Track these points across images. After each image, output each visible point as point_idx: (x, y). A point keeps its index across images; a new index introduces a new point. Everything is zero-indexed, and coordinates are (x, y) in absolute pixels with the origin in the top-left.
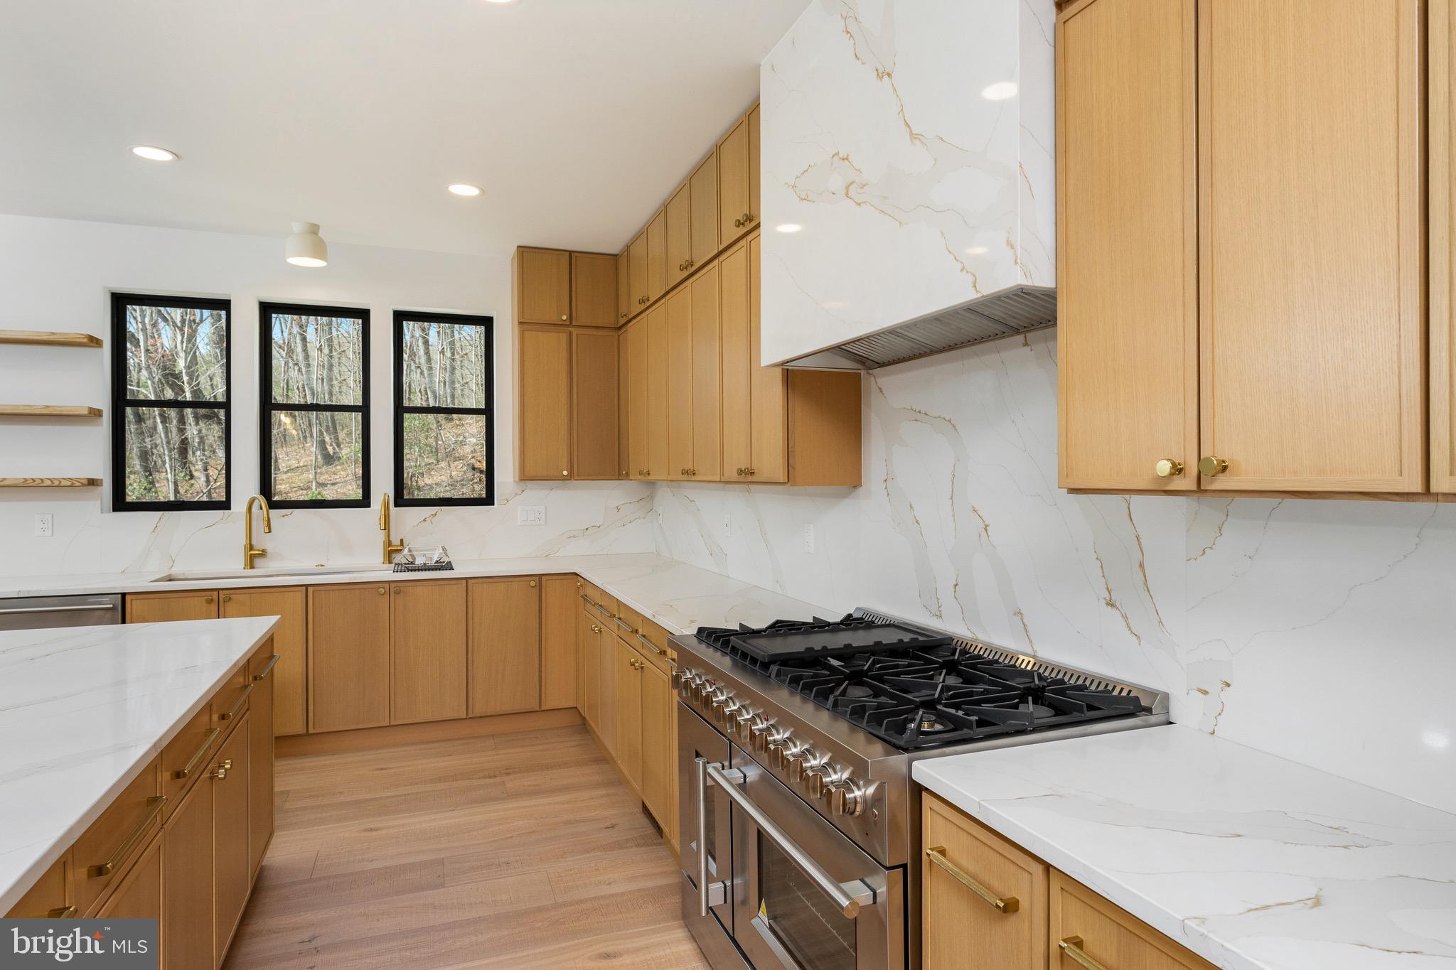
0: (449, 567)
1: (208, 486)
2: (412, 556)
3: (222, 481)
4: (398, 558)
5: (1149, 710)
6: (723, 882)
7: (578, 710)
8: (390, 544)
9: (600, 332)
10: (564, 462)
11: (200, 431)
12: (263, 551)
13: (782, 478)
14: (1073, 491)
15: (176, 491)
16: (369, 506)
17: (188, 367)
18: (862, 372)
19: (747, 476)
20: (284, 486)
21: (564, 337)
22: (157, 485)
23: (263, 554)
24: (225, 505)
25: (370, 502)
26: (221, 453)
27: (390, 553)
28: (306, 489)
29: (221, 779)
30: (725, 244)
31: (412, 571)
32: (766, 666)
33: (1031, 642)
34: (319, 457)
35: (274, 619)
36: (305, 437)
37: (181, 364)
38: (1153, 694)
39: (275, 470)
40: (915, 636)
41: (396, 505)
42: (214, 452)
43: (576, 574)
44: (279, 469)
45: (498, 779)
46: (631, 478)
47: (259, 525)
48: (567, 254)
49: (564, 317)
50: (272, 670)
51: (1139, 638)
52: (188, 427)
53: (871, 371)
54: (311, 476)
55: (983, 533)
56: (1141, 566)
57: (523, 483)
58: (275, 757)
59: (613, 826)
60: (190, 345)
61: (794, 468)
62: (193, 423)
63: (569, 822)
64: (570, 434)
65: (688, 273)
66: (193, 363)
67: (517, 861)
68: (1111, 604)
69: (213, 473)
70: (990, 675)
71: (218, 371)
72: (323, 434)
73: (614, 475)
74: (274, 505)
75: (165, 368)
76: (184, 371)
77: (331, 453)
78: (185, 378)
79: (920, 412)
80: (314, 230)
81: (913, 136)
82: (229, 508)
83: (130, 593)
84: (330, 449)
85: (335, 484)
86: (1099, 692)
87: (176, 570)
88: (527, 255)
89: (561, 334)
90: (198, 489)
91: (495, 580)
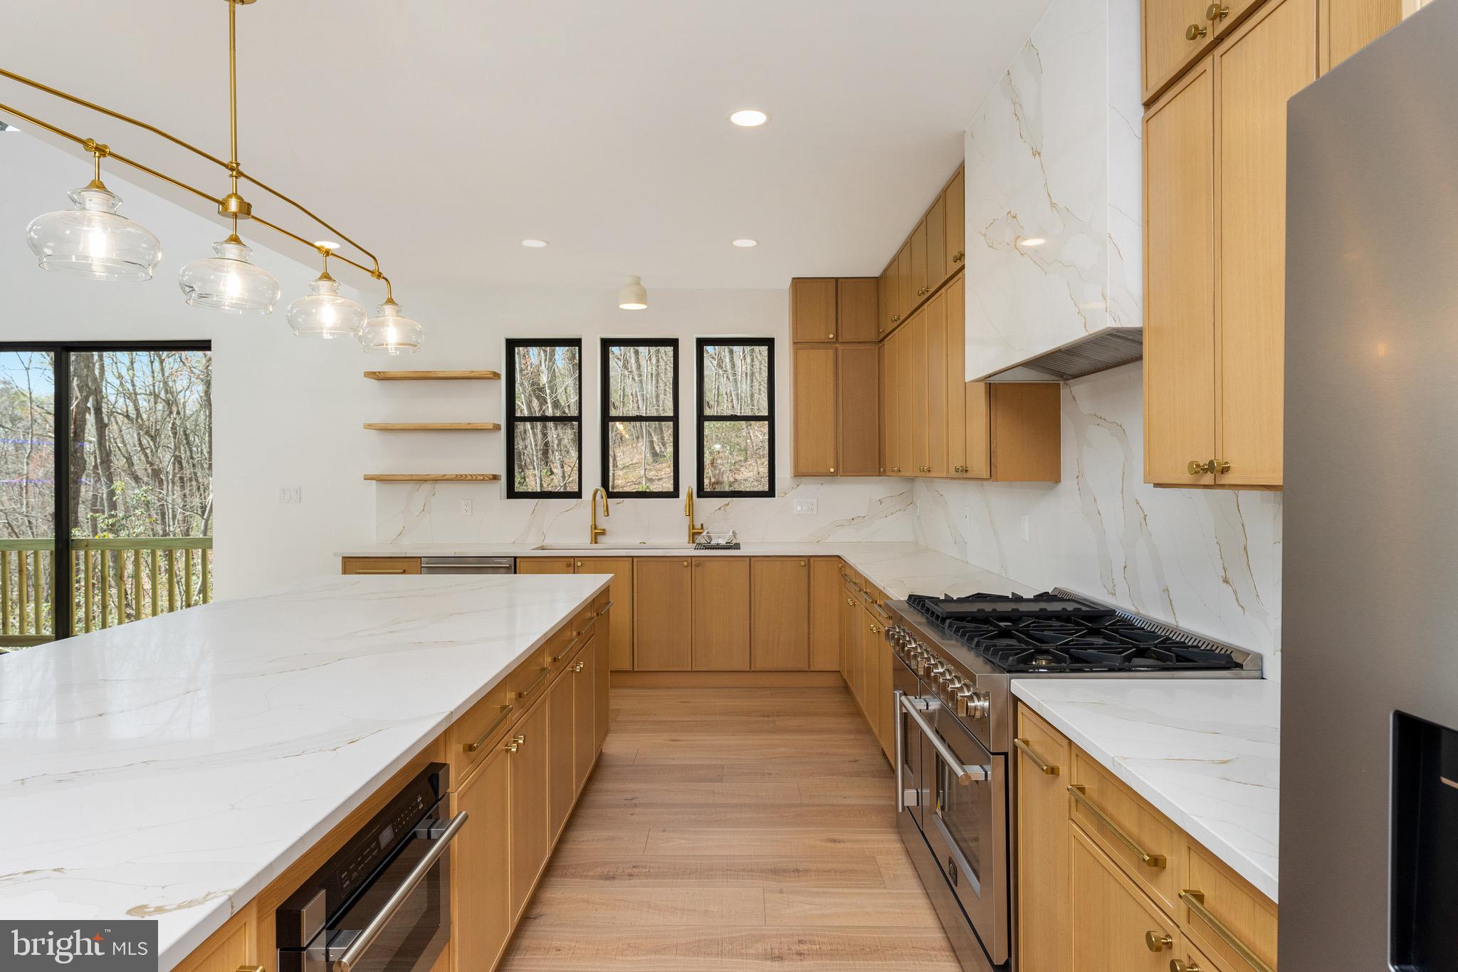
0: (737, 546)
1: (564, 481)
2: (710, 538)
3: (575, 476)
4: (701, 539)
5: (1239, 666)
6: (917, 790)
7: (841, 675)
8: (693, 528)
9: (862, 347)
10: (831, 461)
11: (558, 435)
12: (603, 530)
13: (986, 475)
14: (1157, 485)
15: (541, 486)
16: (678, 497)
17: (550, 382)
18: (1061, 383)
19: (963, 473)
20: (620, 481)
21: (831, 352)
22: (527, 480)
23: (603, 533)
24: (578, 495)
25: (679, 494)
26: (574, 454)
27: (694, 534)
28: (638, 484)
29: (577, 672)
30: (949, 275)
31: (708, 549)
32: (944, 620)
33: (1174, 614)
34: (648, 455)
35: (608, 576)
36: (637, 438)
37: (544, 379)
38: (1246, 654)
39: (614, 467)
40: (1079, 606)
41: (699, 496)
42: (568, 452)
43: (838, 556)
44: (617, 466)
45: (771, 719)
46: (888, 474)
47: (600, 510)
48: (834, 280)
49: (831, 336)
50: (608, 610)
51: (1244, 609)
52: (549, 431)
53: (1067, 382)
54: (642, 472)
55: (1143, 522)
56: (1245, 549)
57: (799, 479)
58: (611, 687)
59: (856, 761)
60: (551, 364)
61: (996, 467)
62: (553, 429)
63: (821, 754)
64: (836, 437)
65: (926, 297)
66: (553, 377)
67: (777, 774)
68: (1226, 581)
69: (567, 469)
70: (1121, 635)
71: (570, 382)
72: (651, 434)
73: (875, 472)
74: (611, 495)
75: (533, 385)
76: (547, 385)
77: (658, 451)
78: (548, 391)
79: (1101, 418)
80: (638, 281)
81: (1053, 205)
82: (580, 497)
83: (519, 557)
84: (657, 449)
85: (661, 479)
86: (1208, 650)
87: (547, 542)
88: (801, 286)
89: (829, 350)
90: (556, 484)
91: (772, 559)
